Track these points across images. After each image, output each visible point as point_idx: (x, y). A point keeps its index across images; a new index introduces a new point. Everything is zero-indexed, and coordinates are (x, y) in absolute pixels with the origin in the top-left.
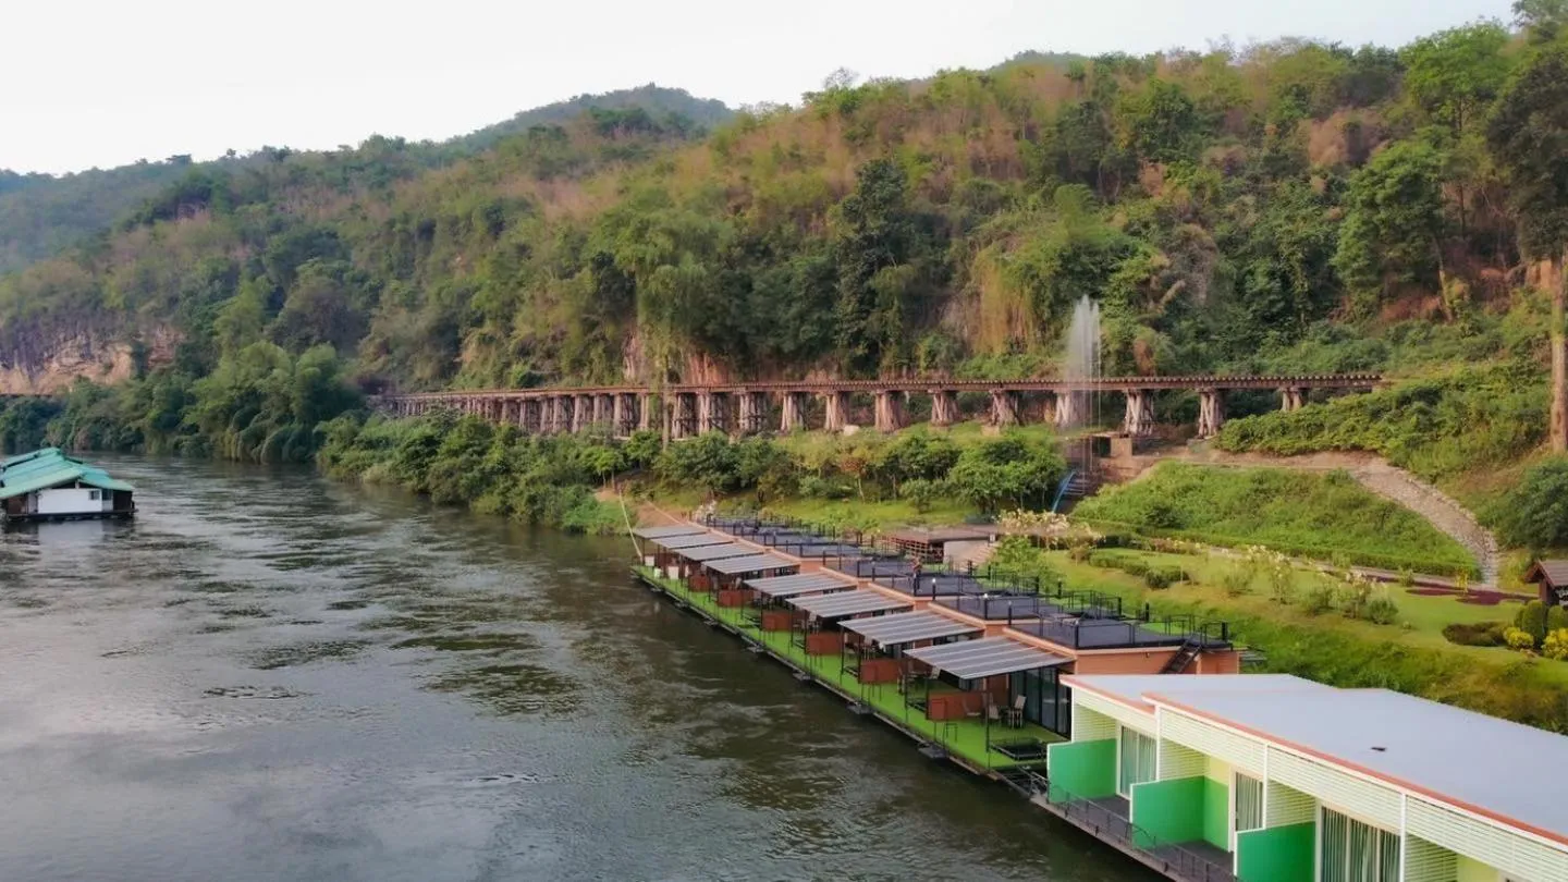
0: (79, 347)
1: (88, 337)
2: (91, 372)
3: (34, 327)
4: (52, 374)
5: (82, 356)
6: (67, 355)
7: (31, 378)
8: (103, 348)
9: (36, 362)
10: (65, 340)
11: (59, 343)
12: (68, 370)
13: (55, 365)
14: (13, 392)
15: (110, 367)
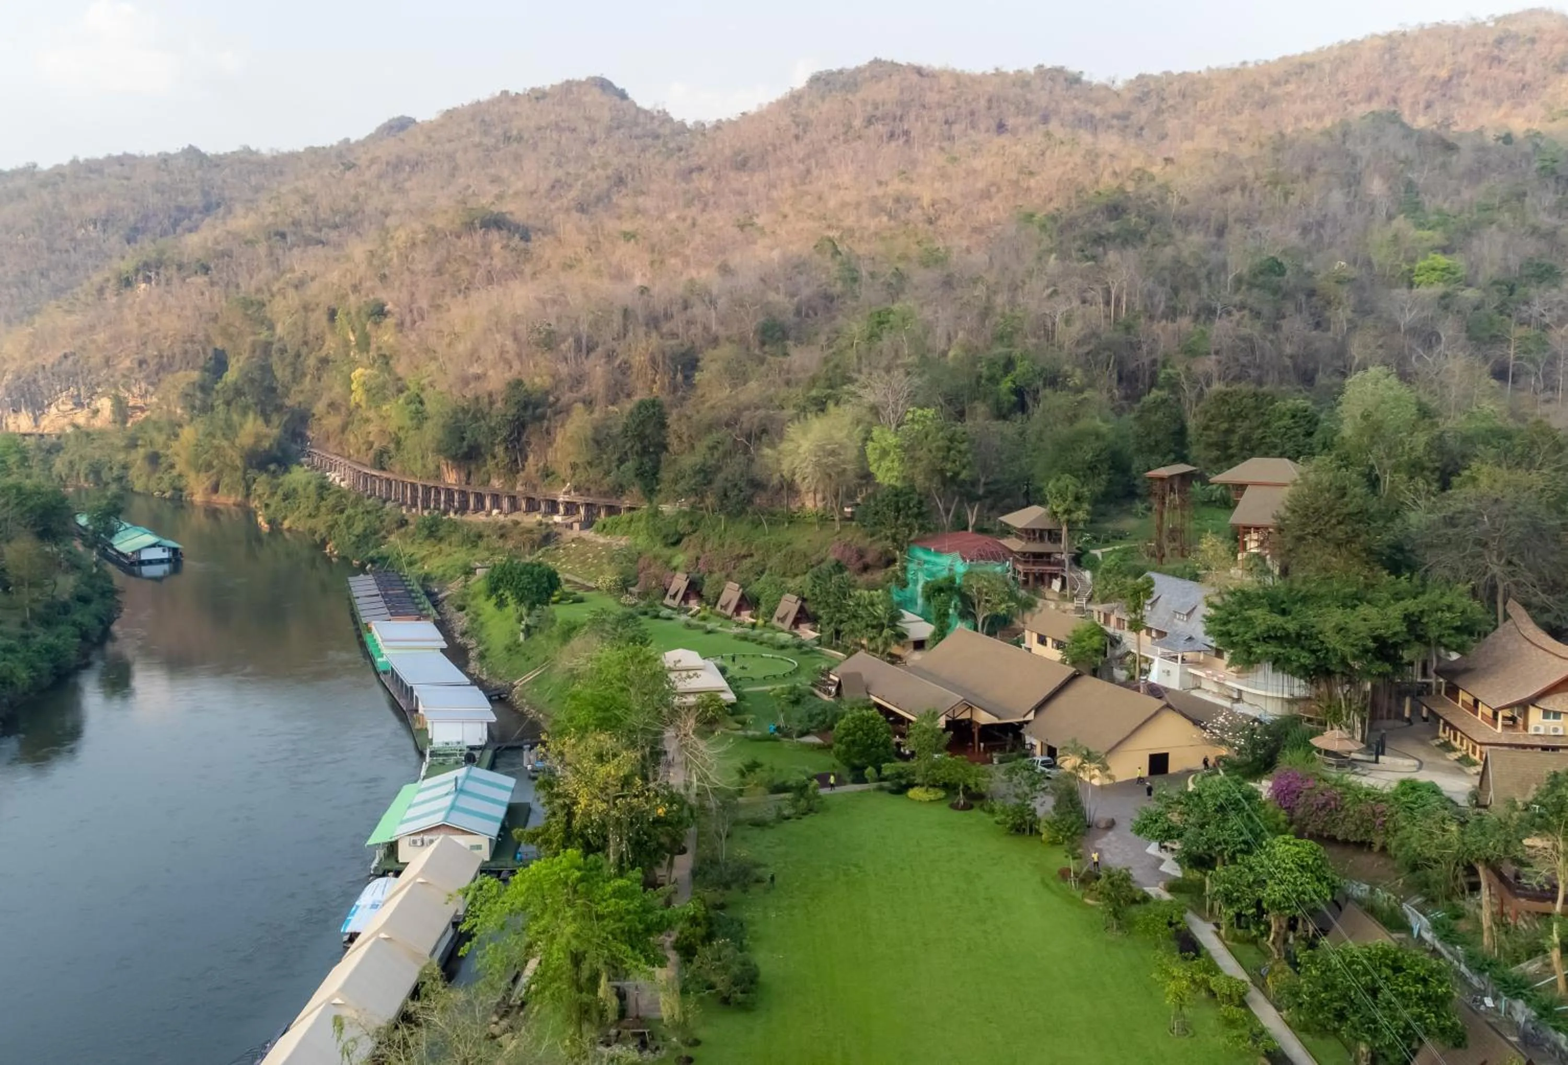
0: (72, 397)
1: (79, 390)
2: (81, 418)
3: (35, 380)
4: (52, 417)
5: (75, 404)
6: (63, 403)
7: (36, 420)
8: (90, 397)
9: (38, 407)
10: (61, 391)
11: (56, 394)
12: (64, 414)
13: (53, 410)
14: (22, 431)
15: (96, 412)
